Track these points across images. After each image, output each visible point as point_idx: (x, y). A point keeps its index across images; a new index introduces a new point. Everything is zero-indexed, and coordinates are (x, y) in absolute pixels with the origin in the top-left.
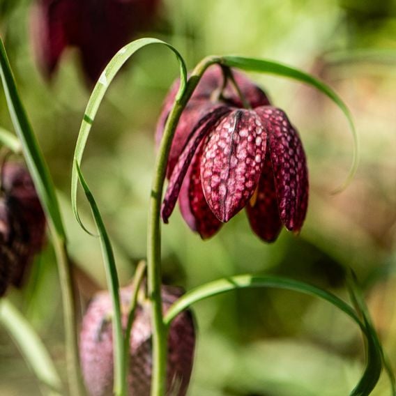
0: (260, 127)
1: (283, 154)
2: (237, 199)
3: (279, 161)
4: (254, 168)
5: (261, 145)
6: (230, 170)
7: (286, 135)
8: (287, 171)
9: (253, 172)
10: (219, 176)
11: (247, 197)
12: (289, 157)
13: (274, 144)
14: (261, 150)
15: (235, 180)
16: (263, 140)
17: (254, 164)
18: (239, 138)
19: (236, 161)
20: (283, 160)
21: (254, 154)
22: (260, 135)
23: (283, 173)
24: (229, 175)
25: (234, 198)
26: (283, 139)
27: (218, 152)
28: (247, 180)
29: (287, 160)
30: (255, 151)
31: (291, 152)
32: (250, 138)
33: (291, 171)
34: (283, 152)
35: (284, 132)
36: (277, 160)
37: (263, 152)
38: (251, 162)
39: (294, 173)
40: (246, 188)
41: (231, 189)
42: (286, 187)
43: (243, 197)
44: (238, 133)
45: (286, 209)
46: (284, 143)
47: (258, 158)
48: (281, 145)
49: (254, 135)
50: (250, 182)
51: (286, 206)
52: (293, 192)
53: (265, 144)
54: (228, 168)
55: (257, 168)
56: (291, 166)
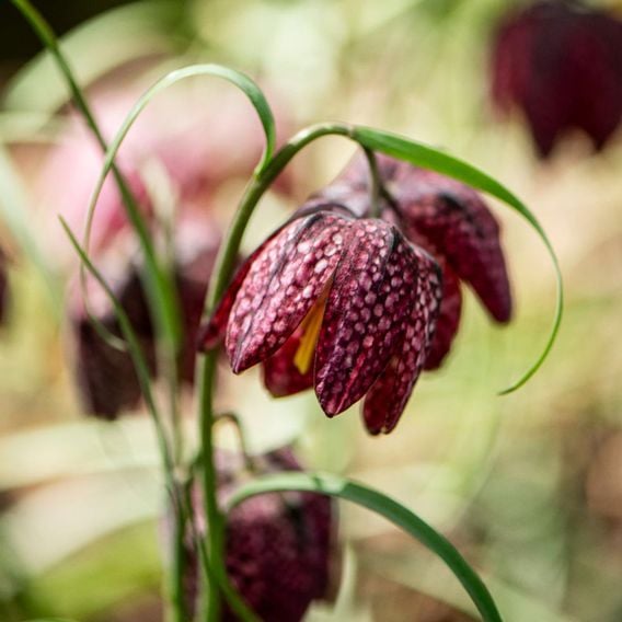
0: (337, 246)
1: (351, 297)
2: (255, 344)
3: (340, 306)
4: (296, 304)
5: (322, 273)
6: (264, 297)
7: (374, 269)
8: (350, 324)
9: (291, 309)
10: (251, 301)
11: (272, 346)
12: (361, 305)
13: (344, 277)
14: (318, 280)
15: (265, 315)
16: (328, 266)
17: (298, 298)
18: (294, 252)
19: (278, 285)
20: (348, 307)
21: (304, 283)
22: (328, 258)
23: (342, 325)
24: (262, 303)
25: (254, 340)
26: (364, 274)
27: (265, 265)
28: (278, 319)
29: (355, 308)
30: (309, 279)
31: (369, 298)
32: (308, 258)
33: (358, 327)
34: (352, 293)
35: (373, 265)
36: (337, 303)
37: (320, 284)
38: (294, 294)
39: (363, 331)
40: (272, 331)
41: (255, 325)
42: (337, 348)
43: (265, 342)
44: (296, 244)
45: (326, 382)
46: (361, 280)
47: (307, 291)
48: (354, 282)
49: (319, 255)
50: (282, 323)
51: (328, 377)
52: (349, 360)
53: (329, 273)
54: (263, 292)
55: (300, 306)
56: (361, 319)
